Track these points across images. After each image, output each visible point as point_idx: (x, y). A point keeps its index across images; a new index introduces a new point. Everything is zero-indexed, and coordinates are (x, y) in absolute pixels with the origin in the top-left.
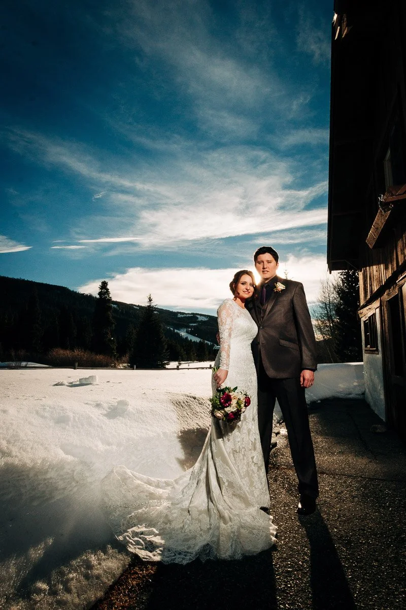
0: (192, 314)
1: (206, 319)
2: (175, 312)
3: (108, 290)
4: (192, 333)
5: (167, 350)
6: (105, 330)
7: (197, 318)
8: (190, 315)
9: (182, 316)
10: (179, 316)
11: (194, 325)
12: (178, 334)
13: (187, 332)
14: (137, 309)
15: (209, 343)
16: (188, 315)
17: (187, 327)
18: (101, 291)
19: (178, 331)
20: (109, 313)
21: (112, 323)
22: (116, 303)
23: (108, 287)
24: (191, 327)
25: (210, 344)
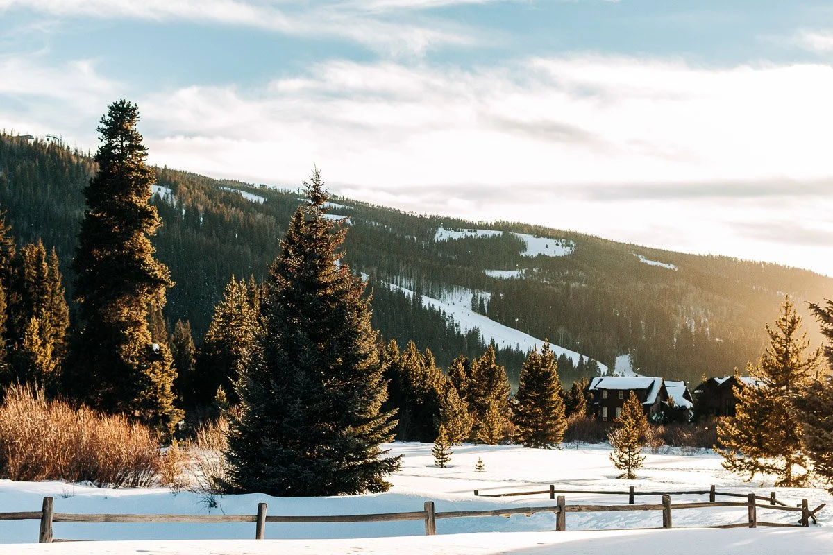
0: (496, 227)
1: (562, 251)
2: (422, 219)
3: (137, 138)
4: (499, 313)
5: (384, 409)
6: (126, 311)
7: (523, 247)
8: (490, 233)
9: (456, 235)
10: (442, 235)
11: (506, 275)
12: (436, 317)
13: (478, 308)
14: (256, 205)
15: (575, 357)
16: (480, 233)
17: (476, 283)
18: (109, 146)
19: (437, 304)
20: (142, 237)
21: (156, 282)
22: (166, 177)
23: (138, 127)
24: (494, 285)
25: (576, 362)
